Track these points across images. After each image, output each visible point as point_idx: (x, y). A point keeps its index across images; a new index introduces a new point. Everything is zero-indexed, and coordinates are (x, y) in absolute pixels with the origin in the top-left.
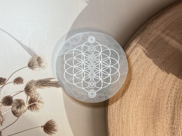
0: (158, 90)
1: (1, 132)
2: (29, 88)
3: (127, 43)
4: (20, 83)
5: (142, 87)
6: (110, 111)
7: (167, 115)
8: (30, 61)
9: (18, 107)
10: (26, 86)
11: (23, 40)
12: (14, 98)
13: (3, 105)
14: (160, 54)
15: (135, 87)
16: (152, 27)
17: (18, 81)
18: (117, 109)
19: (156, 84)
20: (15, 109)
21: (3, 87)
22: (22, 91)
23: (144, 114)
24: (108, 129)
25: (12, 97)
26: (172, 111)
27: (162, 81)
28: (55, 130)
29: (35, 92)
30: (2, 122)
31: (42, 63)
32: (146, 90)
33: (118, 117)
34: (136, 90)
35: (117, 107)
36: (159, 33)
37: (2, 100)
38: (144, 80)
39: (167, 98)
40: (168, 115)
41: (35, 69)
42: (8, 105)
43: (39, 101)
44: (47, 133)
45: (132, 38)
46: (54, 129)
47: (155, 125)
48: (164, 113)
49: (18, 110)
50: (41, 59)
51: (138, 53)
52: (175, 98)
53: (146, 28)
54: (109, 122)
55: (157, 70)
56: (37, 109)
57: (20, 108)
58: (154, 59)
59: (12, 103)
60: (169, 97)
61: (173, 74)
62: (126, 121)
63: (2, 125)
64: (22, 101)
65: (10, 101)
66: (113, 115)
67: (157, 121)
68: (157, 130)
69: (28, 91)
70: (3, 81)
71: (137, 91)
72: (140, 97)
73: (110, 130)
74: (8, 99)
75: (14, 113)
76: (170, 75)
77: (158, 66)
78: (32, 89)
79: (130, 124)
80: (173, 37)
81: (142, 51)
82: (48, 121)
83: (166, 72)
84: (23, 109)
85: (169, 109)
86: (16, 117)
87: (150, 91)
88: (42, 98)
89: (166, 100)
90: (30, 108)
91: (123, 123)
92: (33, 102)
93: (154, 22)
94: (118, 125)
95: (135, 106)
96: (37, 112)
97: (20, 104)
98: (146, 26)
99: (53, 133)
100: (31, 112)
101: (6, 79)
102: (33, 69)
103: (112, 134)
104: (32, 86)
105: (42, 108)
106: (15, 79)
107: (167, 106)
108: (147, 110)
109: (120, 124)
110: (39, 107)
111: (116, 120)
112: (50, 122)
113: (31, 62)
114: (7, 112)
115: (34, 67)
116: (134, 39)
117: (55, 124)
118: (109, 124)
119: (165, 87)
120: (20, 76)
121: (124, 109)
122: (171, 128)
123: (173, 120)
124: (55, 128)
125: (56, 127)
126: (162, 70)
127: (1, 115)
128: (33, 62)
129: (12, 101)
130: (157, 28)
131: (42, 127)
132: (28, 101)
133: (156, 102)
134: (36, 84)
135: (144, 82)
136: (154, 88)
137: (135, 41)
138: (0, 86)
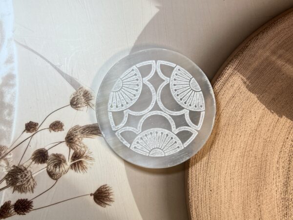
0: (264, 142)
1: (32, 202)
2: (72, 137)
3: (218, 70)
4: (59, 130)
5: (240, 136)
6: (192, 172)
7: (277, 179)
8: (73, 96)
9: (55, 166)
10: (68, 135)
11: (63, 66)
12: (50, 153)
13: (34, 162)
14: (268, 86)
15: (230, 136)
16: (256, 45)
17: (56, 126)
18: (202, 169)
19: (262, 132)
20: (52, 168)
21: (34, 136)
22: (61, 142)
23: (243, 177)
24: (189, 199)
25: (47, 151)
26: (285, 173)
27: (271, 128)
28: (110, 200)
29: (81, 143)
30: (34, 186)
31: (91, 100)
32: (246, 142)
33: (204, 181)
34: (232, 141)
35: (202, 166)
36: (268, 54)
37: (33, 155)
38: (244, 126)
39: (278, 153)
40: (279, 180)
41: (81, 109)
42: (41, 163)
43: (87, 157)
44: (99, 204)
45: (226, 63)
46: (109, 198)
47: (259, 194)
48: (272, 177)
49: (55, 170)
50: (89, 94)
51: (236, 86)
52: (290, 154)
53: (247, 47)
54: (190, 190)
55: (263, 111)
56: (84, 168)
57: (60, 167)
58: (259, 95)
59: (47, 159)
60: (281, 152)
61: (287, 117)
62: (215, 187)
63: (33, 192)
64: (62, 157)
65: (44, 157)
66: (196, 179)
67: (262, 187)
68: (263, 201)
69: (71, 142)
70: (34, 127)
71: (234, 143)
72: (237, 152)
73: (192, 201)
74: (41, 154)
75: (51, 174)
76: (284, 118)
77: (265, 105)
78: (76, 139)
79: (223, 191)
80: (288, 61)
81: (241, 81)
82: (101, 187)
83: (277, 114)
84: (63, 168)
85: (280, 170)
86: (53, 180)
87: (253, 144)
88: (91, 153)
89: (277, 156)
90: (73, 167)
91: (211, 191)
92: (79, 159)
93: (259, 37)
94: (204, 194)
95: (229, 165)
96: (84, 173)
97: (59, 160)
98: (247, 43)
99: (106, 204)
100: (76, 173)
101: (38, 124)
102: (77, 110)
103: (195, 206)
104: (76, 134)
105: (91, 167)
106: (51, 124)
107: (278, 166)
108: (248, 172)
109: (207, 192)
110: (88, 166)
111: (201, 186)
112: (103, 188)
113: (74, 98)
114: (39, 172)
115: (79, 105)
117: (110, 192)
118: (190, 192)
119: (275, 136)
120: (58, 120)
121: (213, 170)
122: (283, 199)
123: (287, 187)
124: (111, 197)
125: (112, 195)
126: (271, 111)
127: (32, 178)
128: (77, 99)
129: (47, 156)
130: (265, 46)
131: (91, 195)
132: (70, 157)
133: (261, 160)
134: (82, 131)
135: (243, 130)
136: (259, 139)
137: (230, 67)
138: (29, 134)
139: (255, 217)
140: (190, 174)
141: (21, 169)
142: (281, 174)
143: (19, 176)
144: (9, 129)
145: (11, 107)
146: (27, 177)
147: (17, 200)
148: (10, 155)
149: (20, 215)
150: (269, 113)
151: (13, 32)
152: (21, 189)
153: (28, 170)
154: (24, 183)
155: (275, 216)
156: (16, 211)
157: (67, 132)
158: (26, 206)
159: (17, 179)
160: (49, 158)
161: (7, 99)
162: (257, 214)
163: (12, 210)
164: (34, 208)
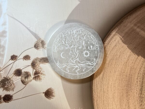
0: (131, 68)
1: (13, 96)
2: (35, 63)
3: (108, 32)
4: (28, 60)
5: (119, 65)
6: (95, 83)
7: (137, 87)
8: (36, 43)
9: (25, 78)
10: (32, 62)
11: (31, 28)
12: (23, 71)
13: (14, 76)
14: (133, 41)
15: (114, 65)
16: (127, 21)
17: (27, 58)
18: (100, 81)
19: (130, 63)
20: (24, 79)
21: (15, 62)
22: (29, 66)
23: (120, 86)
24: (93, 96)
25: (21, 70)
26: (140, 84)
27: (134, 62)
28: (53, 96)
29: (39, 67)
30: (14, 88)
31: (45, 45)
32: (122, 68)
33: (101, 87)
34: (114, 68)
35: (100, 80)
36: (132, 25)
37: (14, 72)
38: (121, 60)
39: (137, 74)
41: (40, 49)
42: (18, 76)
43: (42, 74)
44: (47, 97)
45: (112, 29)
47: (128, 94)
48: (134, 86)
50: (44, 42)
51: (117, 40)
52: (143, 75)
53: (122, 22)
54: (94, 91)
55: (130, 53)
56: (40, 79)
57: (28, 79)
58: (128, 45)
59: (21, 74)
60: (139, 73)
61: (142, 56)
62: (106, 90)
63: (13, 91)
64: (29, 73)
65: (20, 73)
66: (97, 86)
67: (129, 91)
68: (130, 98)
69: (34, 66)
70: (15, 58)
71: (116, 69)
72: (117, 73)
73: (94, 97)
74: (18, 72)
75: (23, 82)
76: (140, 57)
77: (131, 50)
78: (37, 64)
79: (110, 93)
80: (142, 29)
81: (120, 38)
82: (48, 89)
83: (137, 55)
85: (138, 82)
86: (24, 85)
87: (125, 69)
88: (44, 71)
89: (137, 76)
90: (35, 78)
91: (104, 92)
92: (38, 74)
93: (128, 17)
94: (101, 94)
95: (113, 80)
96: (40, 82)
97: (27, 75)
98: (123, 20)
99: (51, 98)
100: (36, 82)
101: (17, 56)
102: (38, 50)
103: (96, 100)
104: (37, 62)
105: (43, 79)
106: (24, 57)
107: (137, 80)
108: (122, 83)
109: (102, 93)
110: (42, 78)
111: (99, 90)
112: (50, 90)
113: (36, 44)
114: (18, 80)
115: (39, 48)
116: (113, 29)
117: (53, 91)
118: (94, 93)
119: (136, 66)
120: (28, 54)
121: (105, 81)
122: (140, 97)
123: (142, 91)
124: (53, 94)
126: (134, 53)
127: (13, 83)
128: (38, 44)
129: (22, 73)
130: (131, 22)
131: (43, 93)
132: (33, 74)
133: (129, 77)
134: (40, 60)
135: (120, 62)
136: (128, 67)
137: (114, 31)
138: (13, 61)
139: (126, 106)
140: (94, 84)
141: (7, 79)
142: (139, 85)
143: (6, 83)
144: (2, 58)
145: (4, 47)
146: (10, 83)
147: (5, 95)
148: (2, 71)
149: (6, 102)
150: (133, 54)
151: (7, 10)
152: (7, 89)
153: (11, 79)
154: (9, 86)
155: (136, 105)
156: (4, 101)
157: (32, 61)
158: (10, 98)
159: (5, 84)
160: (22, 74)
161: (2, 43)
162: (127, 104)
163: (2, 100)
164: (13, 99)
